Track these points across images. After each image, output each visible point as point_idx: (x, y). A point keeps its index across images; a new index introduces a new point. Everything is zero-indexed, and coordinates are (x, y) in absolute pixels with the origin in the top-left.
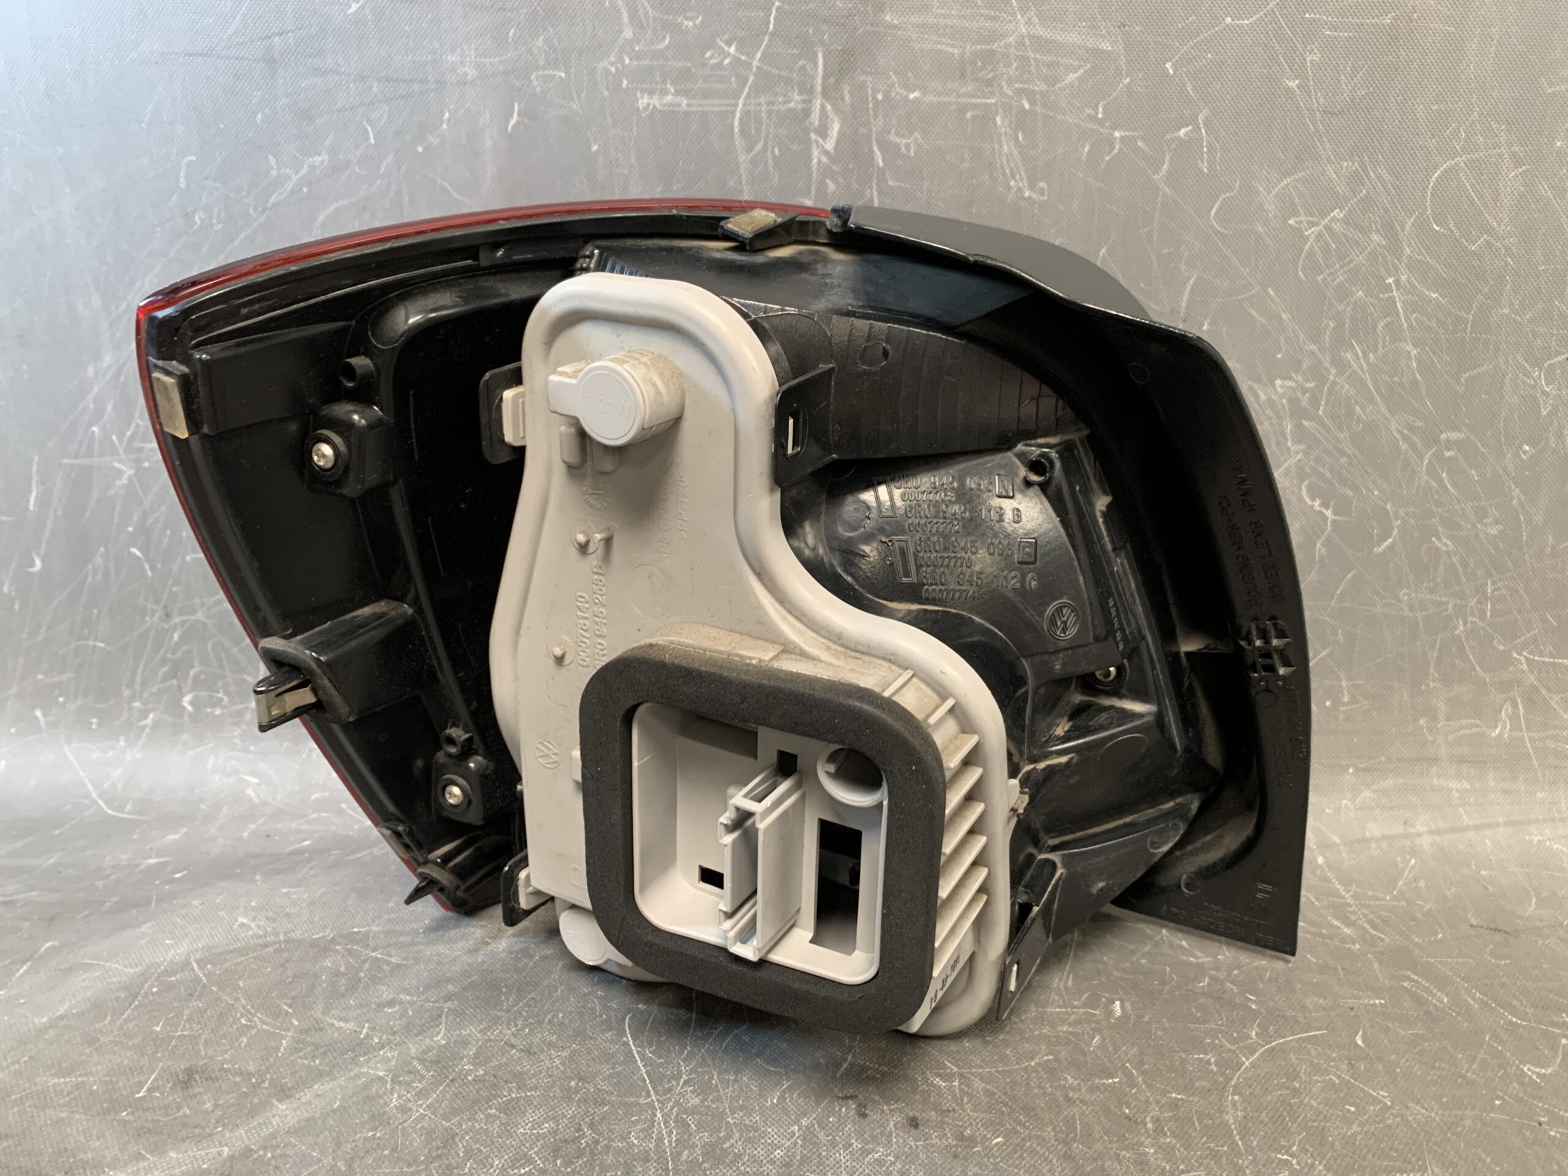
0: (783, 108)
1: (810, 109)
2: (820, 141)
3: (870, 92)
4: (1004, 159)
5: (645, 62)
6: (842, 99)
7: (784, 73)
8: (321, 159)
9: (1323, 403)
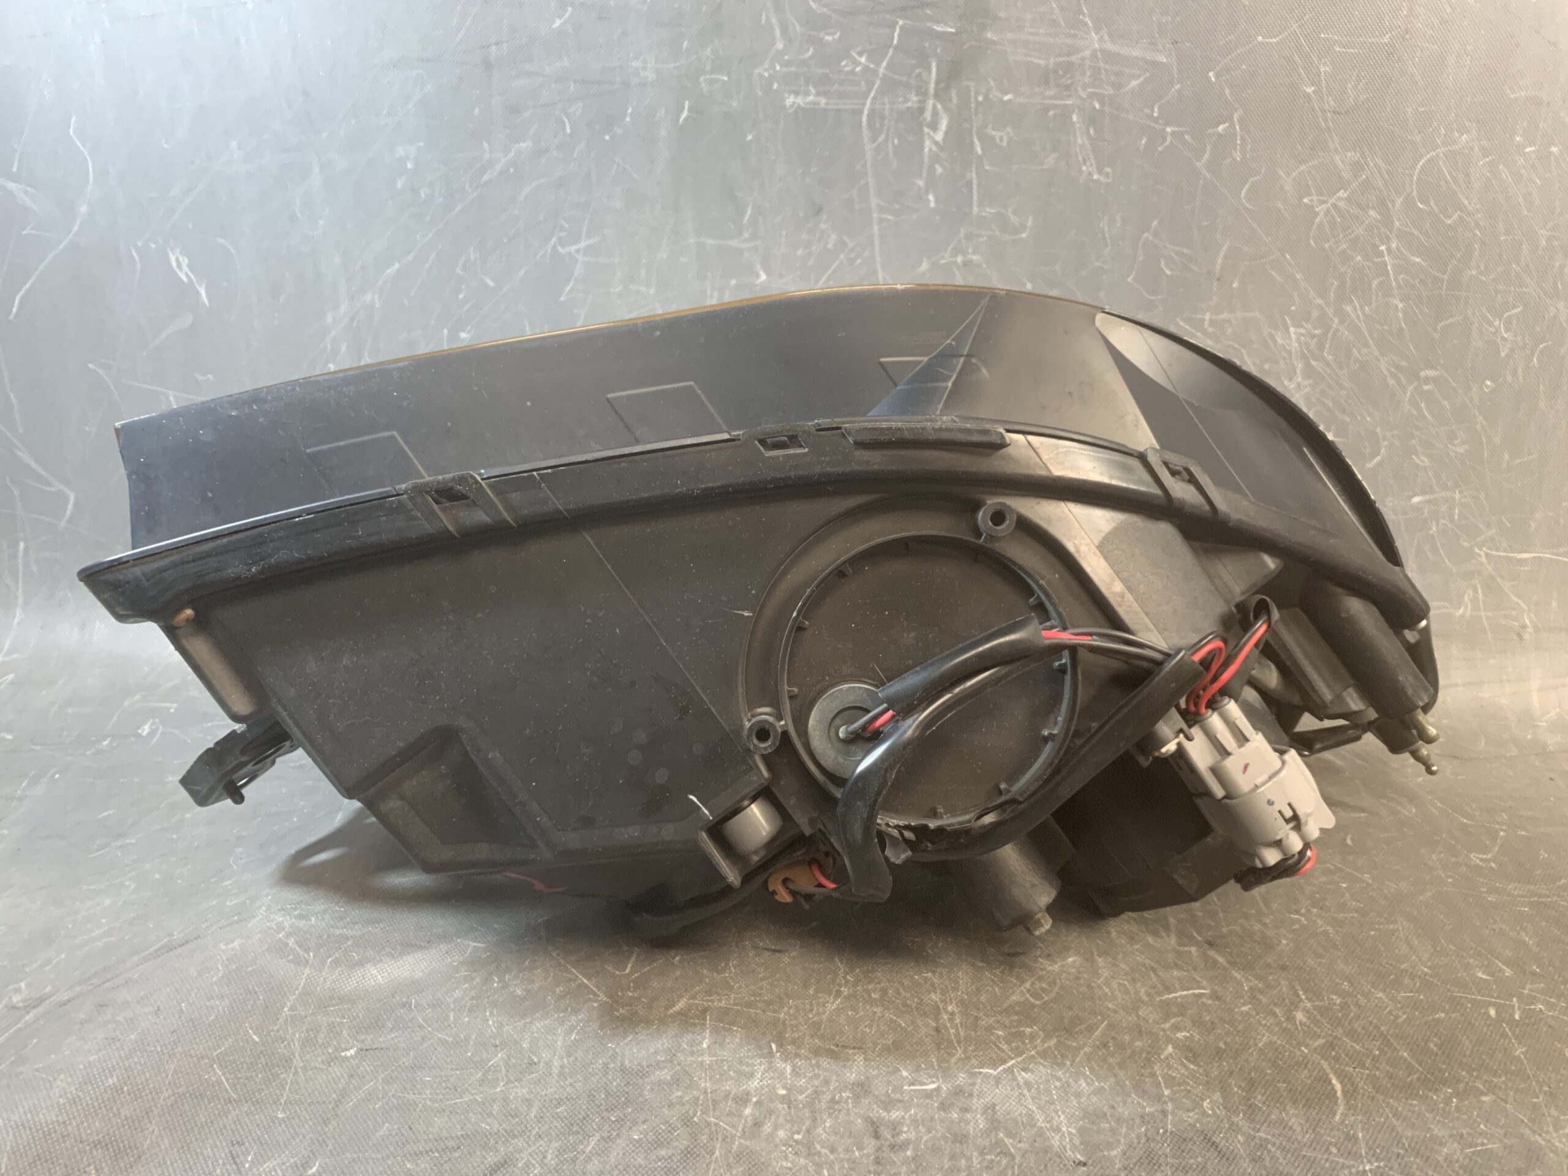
0: (903, 107)
1: (924, 107)
2: (932, 133)
3: (972, 94)
4: (1078, 149)
5: (793, 69)
6: (950, 100)
7: (904, 79)
8: (525, 145)
9: (1327, 346)
